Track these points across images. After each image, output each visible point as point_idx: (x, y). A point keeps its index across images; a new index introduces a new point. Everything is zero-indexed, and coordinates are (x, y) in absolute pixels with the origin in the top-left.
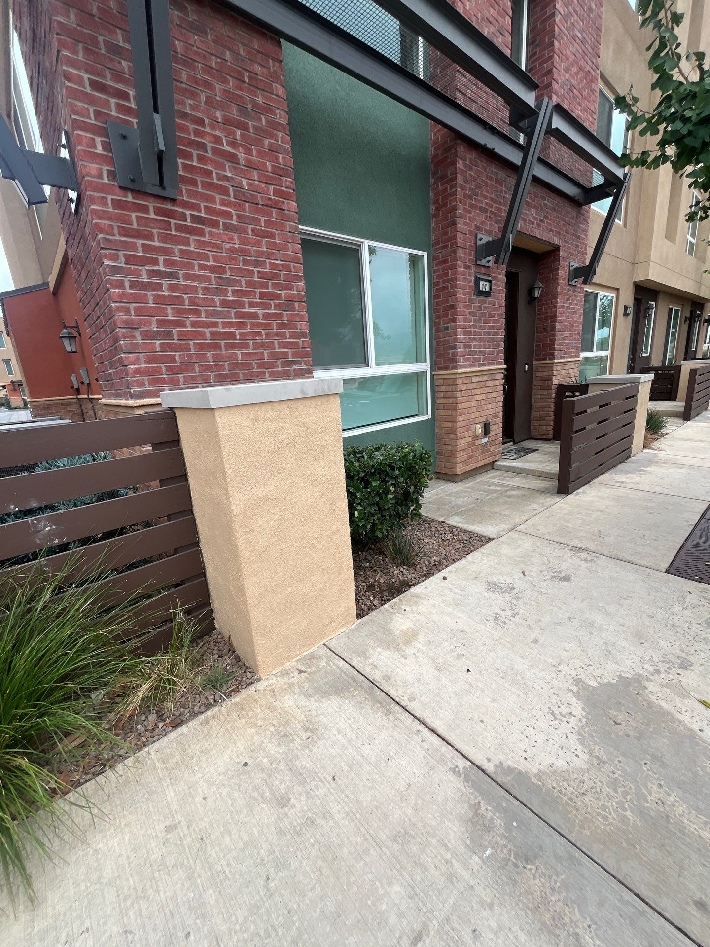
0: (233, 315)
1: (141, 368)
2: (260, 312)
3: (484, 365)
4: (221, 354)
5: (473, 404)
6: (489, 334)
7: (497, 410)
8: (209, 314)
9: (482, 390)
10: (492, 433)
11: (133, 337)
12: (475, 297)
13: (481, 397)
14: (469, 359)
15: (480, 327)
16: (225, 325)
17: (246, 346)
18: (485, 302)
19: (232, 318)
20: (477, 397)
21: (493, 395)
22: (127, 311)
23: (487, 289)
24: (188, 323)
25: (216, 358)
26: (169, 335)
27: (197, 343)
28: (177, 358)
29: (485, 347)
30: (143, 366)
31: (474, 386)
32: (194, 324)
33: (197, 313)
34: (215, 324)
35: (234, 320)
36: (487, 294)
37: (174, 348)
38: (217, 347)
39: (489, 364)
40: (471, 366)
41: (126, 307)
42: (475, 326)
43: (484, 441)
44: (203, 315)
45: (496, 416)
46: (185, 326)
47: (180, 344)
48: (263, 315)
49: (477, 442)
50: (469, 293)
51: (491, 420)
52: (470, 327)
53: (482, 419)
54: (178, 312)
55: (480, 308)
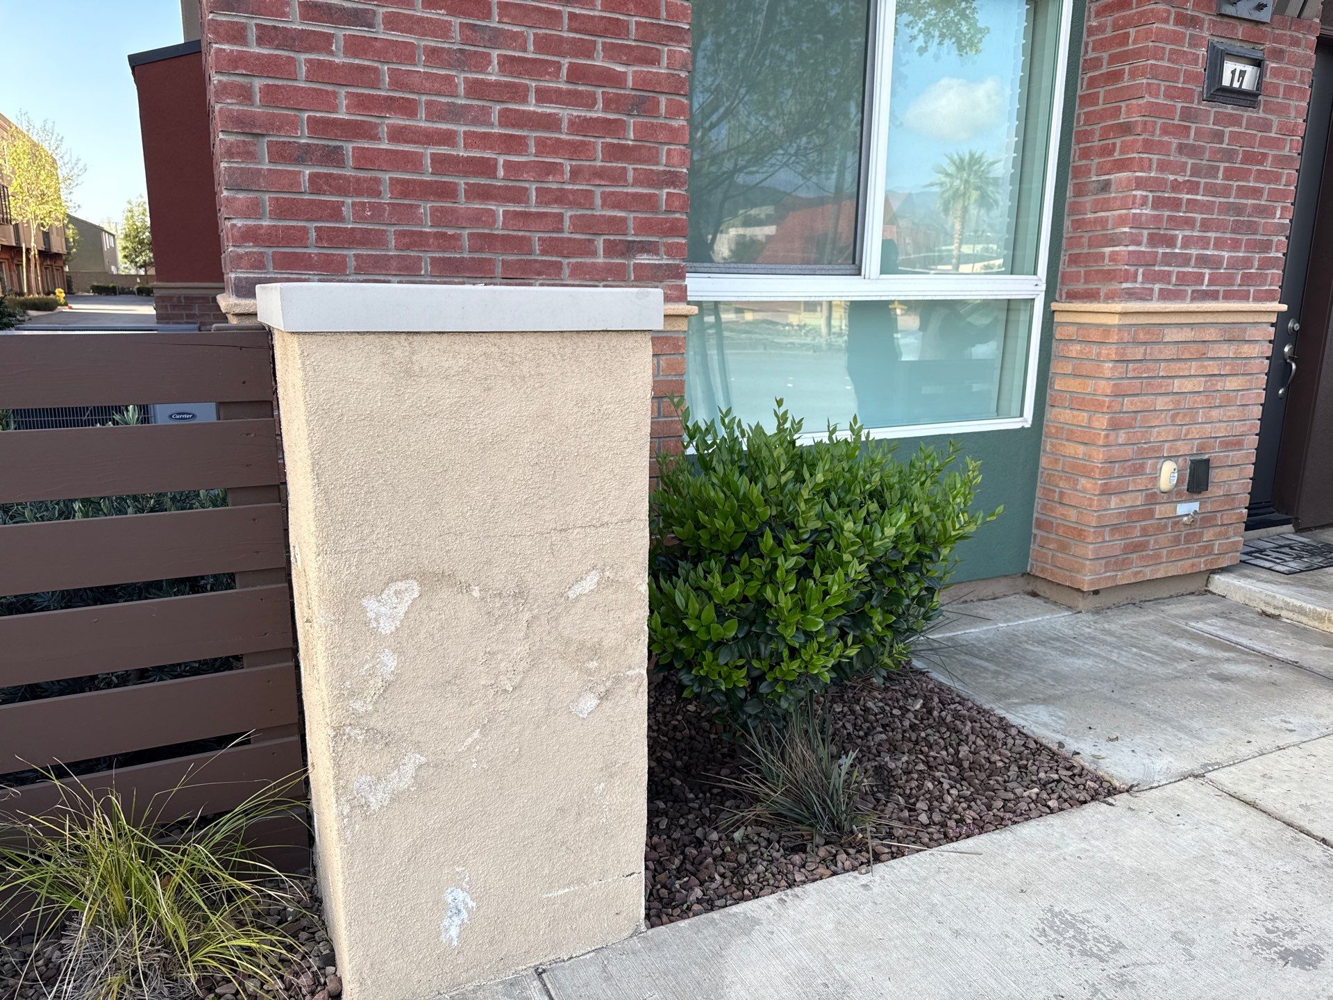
0: (495, 118)
1: (260, 227)
2: (566, 113)
3: (1213, 296)
4: (453, 210)
5: (1161, 403)
6: (1239, 210)
7: (1239, 428)
8: (435, 113)
9: (1194, 367)
10: (1214, 491)
11: (250, 155)
12: (1204, 106)
13: (1189, 385)
14: (1165, 277)
15: (1211, 190)
16: (473, 140)
17: (519, 195)
18: (1235, 121)
19: (492, 125)
20: (1177, 385)
21: (1232, 384)
22: (245, 94)
23: (1248, 84)
24: (384, 131)
25: (440, 217)
26: (333, 156)
27: (398, 181)
28: (346, 211)
29: (1219, 244)
30: (266, 223)
31: (1169, 352)
32: (397, 134)
33: (408, 108)
34: (447, 138)
35: (496, 130)
36: (1246, 98)
37: (341, 186)
38: (447, 192)
39: (1228, 296)
40: (1165, 295)
41: (242, 86)
42: (1193, 188)
43: (1186, 508)
44: (422, 113)
45: (1233, 443)
46: (375, 138)
47: (358, 179)
48: (572, 123)
49: (1160, 511)
50: (1186, 95)
51: (1214, 454)
52: (1176, 186)
53: (1183, 448)
54: (361, 103)
55: (1218, 136)
